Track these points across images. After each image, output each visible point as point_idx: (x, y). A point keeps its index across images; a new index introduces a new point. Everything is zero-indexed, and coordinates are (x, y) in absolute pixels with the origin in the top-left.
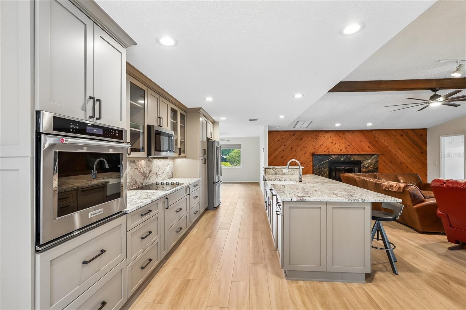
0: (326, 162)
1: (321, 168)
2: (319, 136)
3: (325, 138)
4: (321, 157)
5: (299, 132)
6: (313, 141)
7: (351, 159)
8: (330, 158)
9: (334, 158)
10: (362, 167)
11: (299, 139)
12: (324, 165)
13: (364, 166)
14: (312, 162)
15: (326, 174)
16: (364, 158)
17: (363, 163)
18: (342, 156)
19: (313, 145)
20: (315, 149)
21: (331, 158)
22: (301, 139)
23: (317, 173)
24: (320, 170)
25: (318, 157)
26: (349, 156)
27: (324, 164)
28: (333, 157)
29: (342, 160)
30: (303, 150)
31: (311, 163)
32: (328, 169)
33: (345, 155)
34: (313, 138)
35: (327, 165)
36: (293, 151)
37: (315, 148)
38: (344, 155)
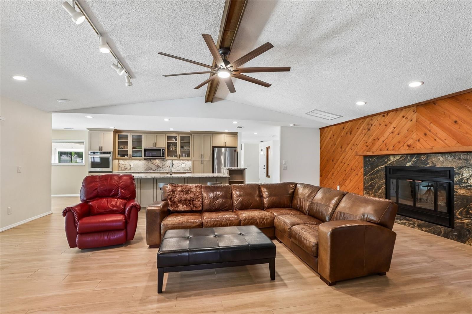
0: (381, 170)
1: (374, 178)
2: (372, 125)
3: (381, 126)
4: (373, 160)
5: (349, 123)
6: (365, 134)
7: (428, 164)
8: (386, 162)
9: (393, 162)
10: (457, 184)
11: (349, 133)
12: (379, 175)
13: (460, 182)
14: (363, 168)
15: (381, 191)
16: (460, 163)
17: (459, 174)
18: (409, 158)
19: (364, 140)
20: (367, 146)
21: (389, 161)
22: (351, 134)
23: (369, 186)
24: (373, 182)
25: (370, 161)
26: (423, 158)
27: (378, 172)
28: (392, 159)
29: (408, 165)
30: (353, 150)
31: (362, 170)
32: (384, 181)
33: (415, 154)
34: (365, 130)
35: (383, 174)
36: (342, 151)
37: (367, 144)
38: (412, 155)
